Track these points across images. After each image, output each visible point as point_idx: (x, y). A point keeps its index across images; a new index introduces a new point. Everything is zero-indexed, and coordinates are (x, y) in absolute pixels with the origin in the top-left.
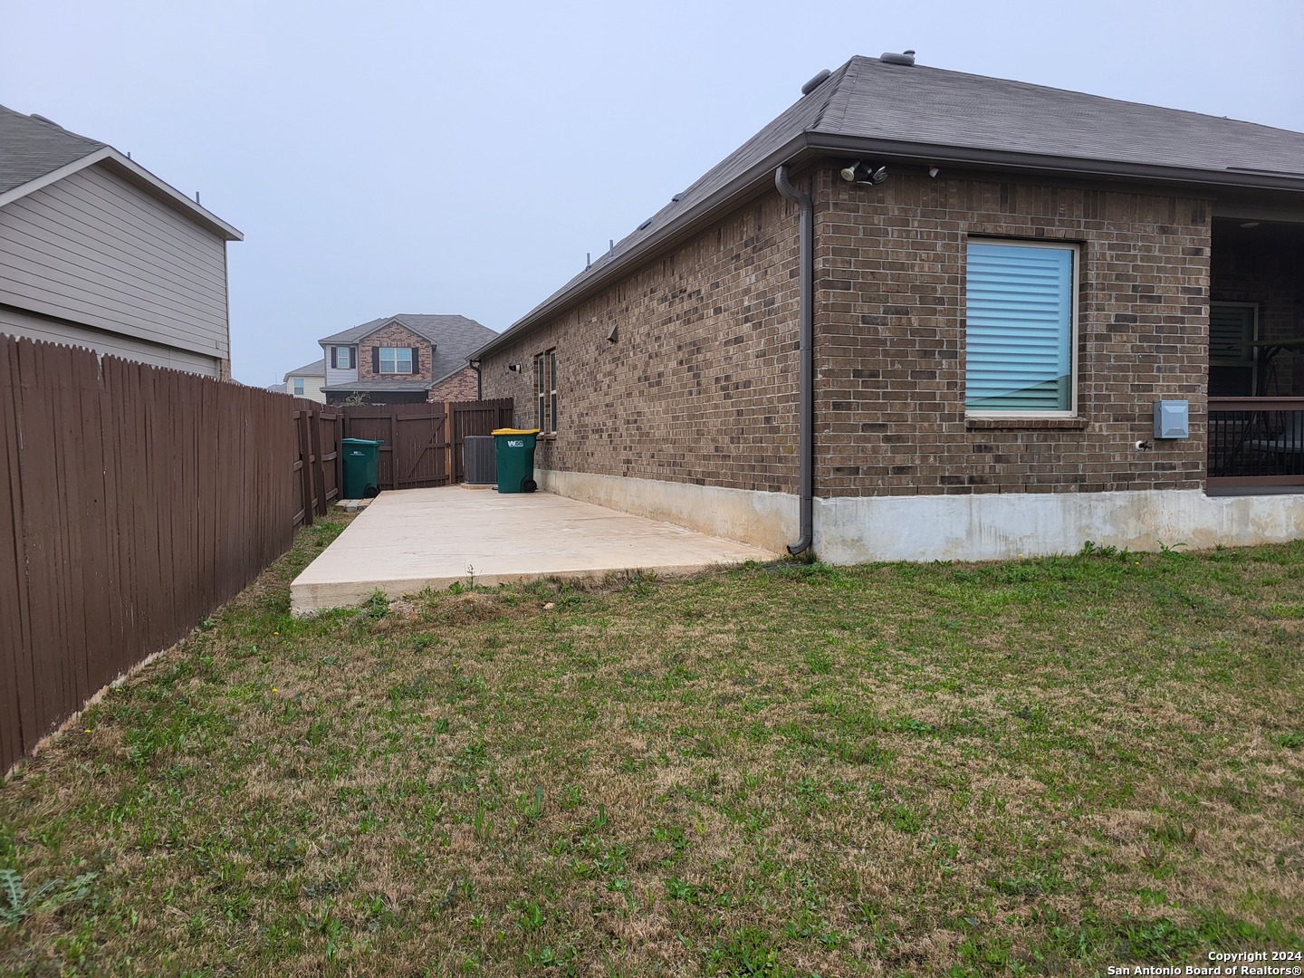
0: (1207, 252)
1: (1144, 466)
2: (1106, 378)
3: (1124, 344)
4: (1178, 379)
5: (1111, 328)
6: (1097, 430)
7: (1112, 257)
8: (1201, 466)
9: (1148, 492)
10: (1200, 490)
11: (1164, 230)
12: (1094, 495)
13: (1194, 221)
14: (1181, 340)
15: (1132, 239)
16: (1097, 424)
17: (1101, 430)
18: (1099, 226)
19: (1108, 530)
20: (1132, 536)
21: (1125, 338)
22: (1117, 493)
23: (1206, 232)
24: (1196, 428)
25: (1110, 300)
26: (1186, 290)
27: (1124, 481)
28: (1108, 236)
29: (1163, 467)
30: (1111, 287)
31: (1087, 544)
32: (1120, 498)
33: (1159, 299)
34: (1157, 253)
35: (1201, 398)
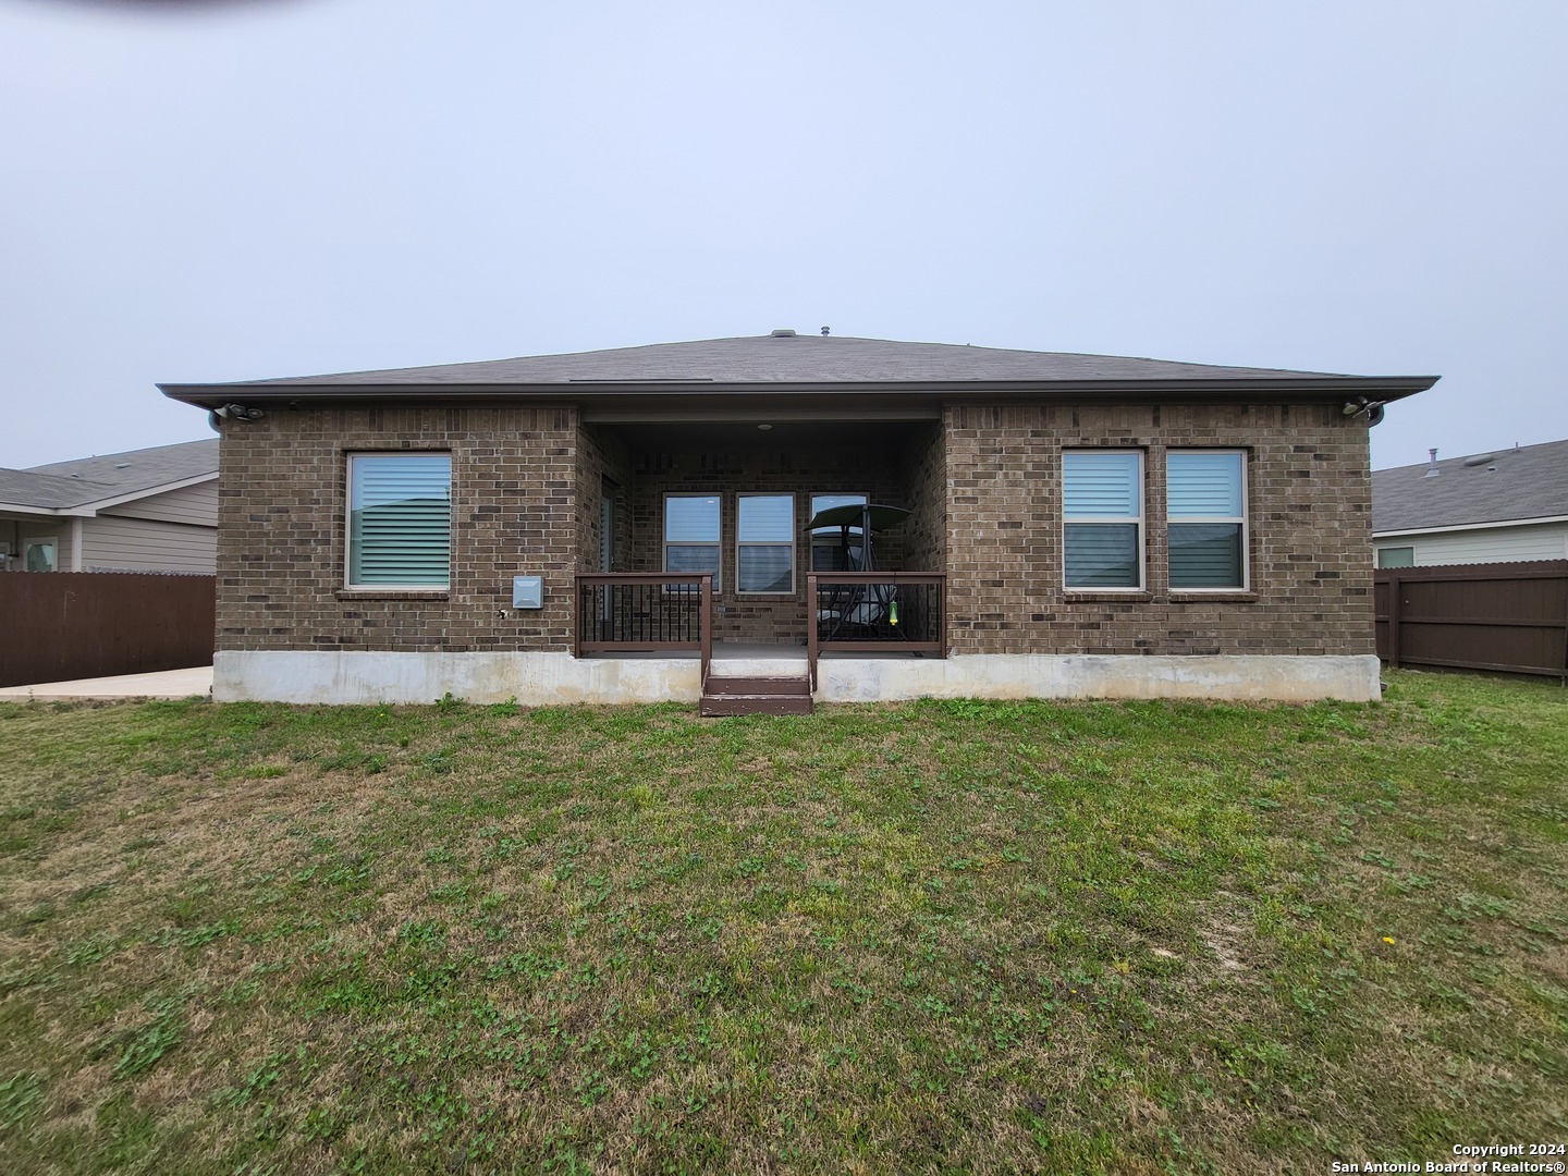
0: (572, 451)
1: (507, 632)
2: (468, 559)
3: (490, 531)
4: (543, 558)
5: (474, 517)
6: (461, 601)
7: (475, 460)
8: (567, 632)
9: (512, 653)
10: (568, 652)
11: (525, 436)
12: (458, 655)
13: (557, 427)
14: (546, 525)
15: (494, 444)
16: (461, 596)
17: (464, 600)
18: (462, 437)
19: (470, 684)
20: (493, 689)
21: (488, 526)
22: (481, 653)
23: (570, 434)
24: (562, 599)
25: (474, 495)
26: (549, 484)
27: (487, 643)
28: (471, 444)
29: (527, 632)
30: (474, 485)
31: (449, 695)
32: (484, 658)
33: (523, 492)
34: (520, 455)
35: (568, 574)
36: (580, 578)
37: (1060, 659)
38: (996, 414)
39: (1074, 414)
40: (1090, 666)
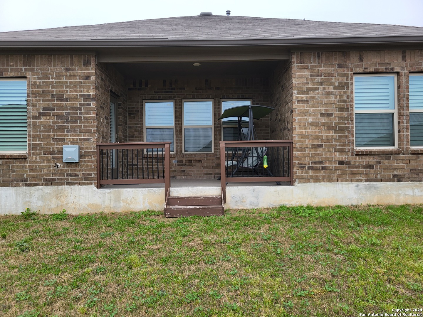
0: (93, 78)
1: (60, 175)
2: (37, 136)
3: (49, 121)
4: (78, 135)
5: (40, 114)
6: (34, 159)
7: (40, 83)
8: (93, 175)
9: (63, 186)
10: (93, 185)
11: (67, 70)
12: (33, 188)
13: (84, 65)
14: (80, 118)
15: (50, 74)
16: (34, 156)
17: (36, 158)
18: (32, 70)
19: (40, 203)
20: (53, 206)
21: (48, 118)
22: (46, 187)
23: (92, 69)
24: (90, 157)
25: (40, 101)
26: (81, 96)
27: (49, 181)
28: (37, 74)
29: (71, 175)
30: (40, 96)
31: (29, 210)
32: (48, 189)
33: (67, 100)
34: (65, 80)
35: (92, 144)
36: (99, 146)
37: (353, 185)
38: (319, 56)
39: (360, 55)
40: (369, 188)
